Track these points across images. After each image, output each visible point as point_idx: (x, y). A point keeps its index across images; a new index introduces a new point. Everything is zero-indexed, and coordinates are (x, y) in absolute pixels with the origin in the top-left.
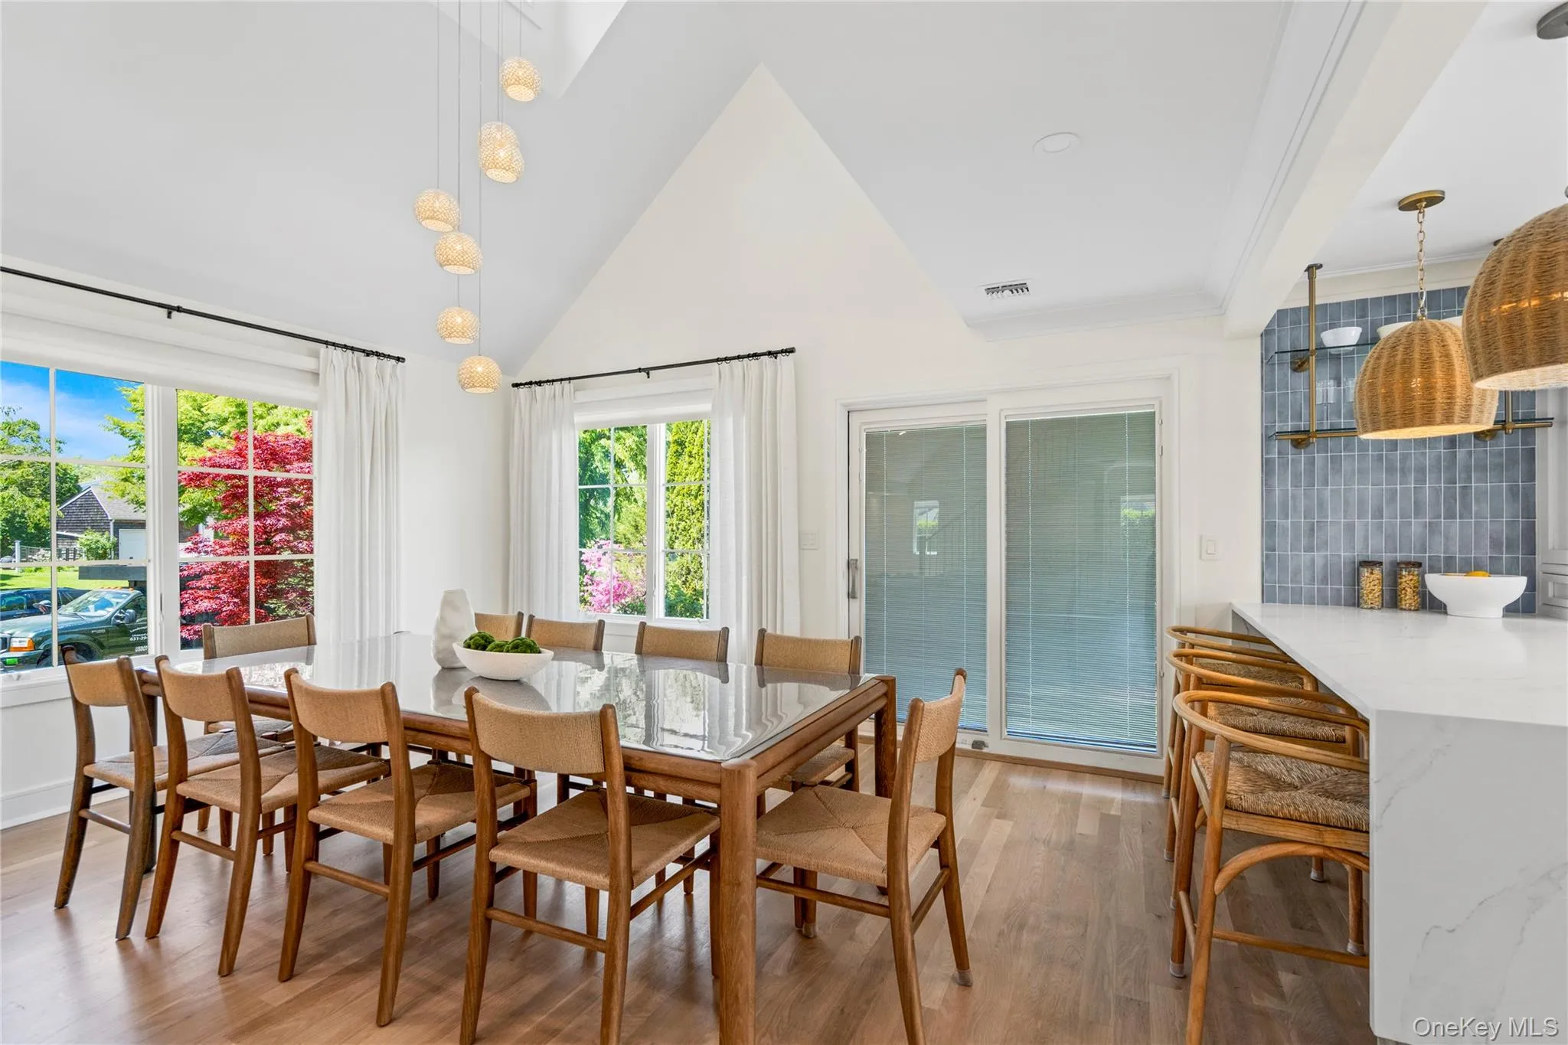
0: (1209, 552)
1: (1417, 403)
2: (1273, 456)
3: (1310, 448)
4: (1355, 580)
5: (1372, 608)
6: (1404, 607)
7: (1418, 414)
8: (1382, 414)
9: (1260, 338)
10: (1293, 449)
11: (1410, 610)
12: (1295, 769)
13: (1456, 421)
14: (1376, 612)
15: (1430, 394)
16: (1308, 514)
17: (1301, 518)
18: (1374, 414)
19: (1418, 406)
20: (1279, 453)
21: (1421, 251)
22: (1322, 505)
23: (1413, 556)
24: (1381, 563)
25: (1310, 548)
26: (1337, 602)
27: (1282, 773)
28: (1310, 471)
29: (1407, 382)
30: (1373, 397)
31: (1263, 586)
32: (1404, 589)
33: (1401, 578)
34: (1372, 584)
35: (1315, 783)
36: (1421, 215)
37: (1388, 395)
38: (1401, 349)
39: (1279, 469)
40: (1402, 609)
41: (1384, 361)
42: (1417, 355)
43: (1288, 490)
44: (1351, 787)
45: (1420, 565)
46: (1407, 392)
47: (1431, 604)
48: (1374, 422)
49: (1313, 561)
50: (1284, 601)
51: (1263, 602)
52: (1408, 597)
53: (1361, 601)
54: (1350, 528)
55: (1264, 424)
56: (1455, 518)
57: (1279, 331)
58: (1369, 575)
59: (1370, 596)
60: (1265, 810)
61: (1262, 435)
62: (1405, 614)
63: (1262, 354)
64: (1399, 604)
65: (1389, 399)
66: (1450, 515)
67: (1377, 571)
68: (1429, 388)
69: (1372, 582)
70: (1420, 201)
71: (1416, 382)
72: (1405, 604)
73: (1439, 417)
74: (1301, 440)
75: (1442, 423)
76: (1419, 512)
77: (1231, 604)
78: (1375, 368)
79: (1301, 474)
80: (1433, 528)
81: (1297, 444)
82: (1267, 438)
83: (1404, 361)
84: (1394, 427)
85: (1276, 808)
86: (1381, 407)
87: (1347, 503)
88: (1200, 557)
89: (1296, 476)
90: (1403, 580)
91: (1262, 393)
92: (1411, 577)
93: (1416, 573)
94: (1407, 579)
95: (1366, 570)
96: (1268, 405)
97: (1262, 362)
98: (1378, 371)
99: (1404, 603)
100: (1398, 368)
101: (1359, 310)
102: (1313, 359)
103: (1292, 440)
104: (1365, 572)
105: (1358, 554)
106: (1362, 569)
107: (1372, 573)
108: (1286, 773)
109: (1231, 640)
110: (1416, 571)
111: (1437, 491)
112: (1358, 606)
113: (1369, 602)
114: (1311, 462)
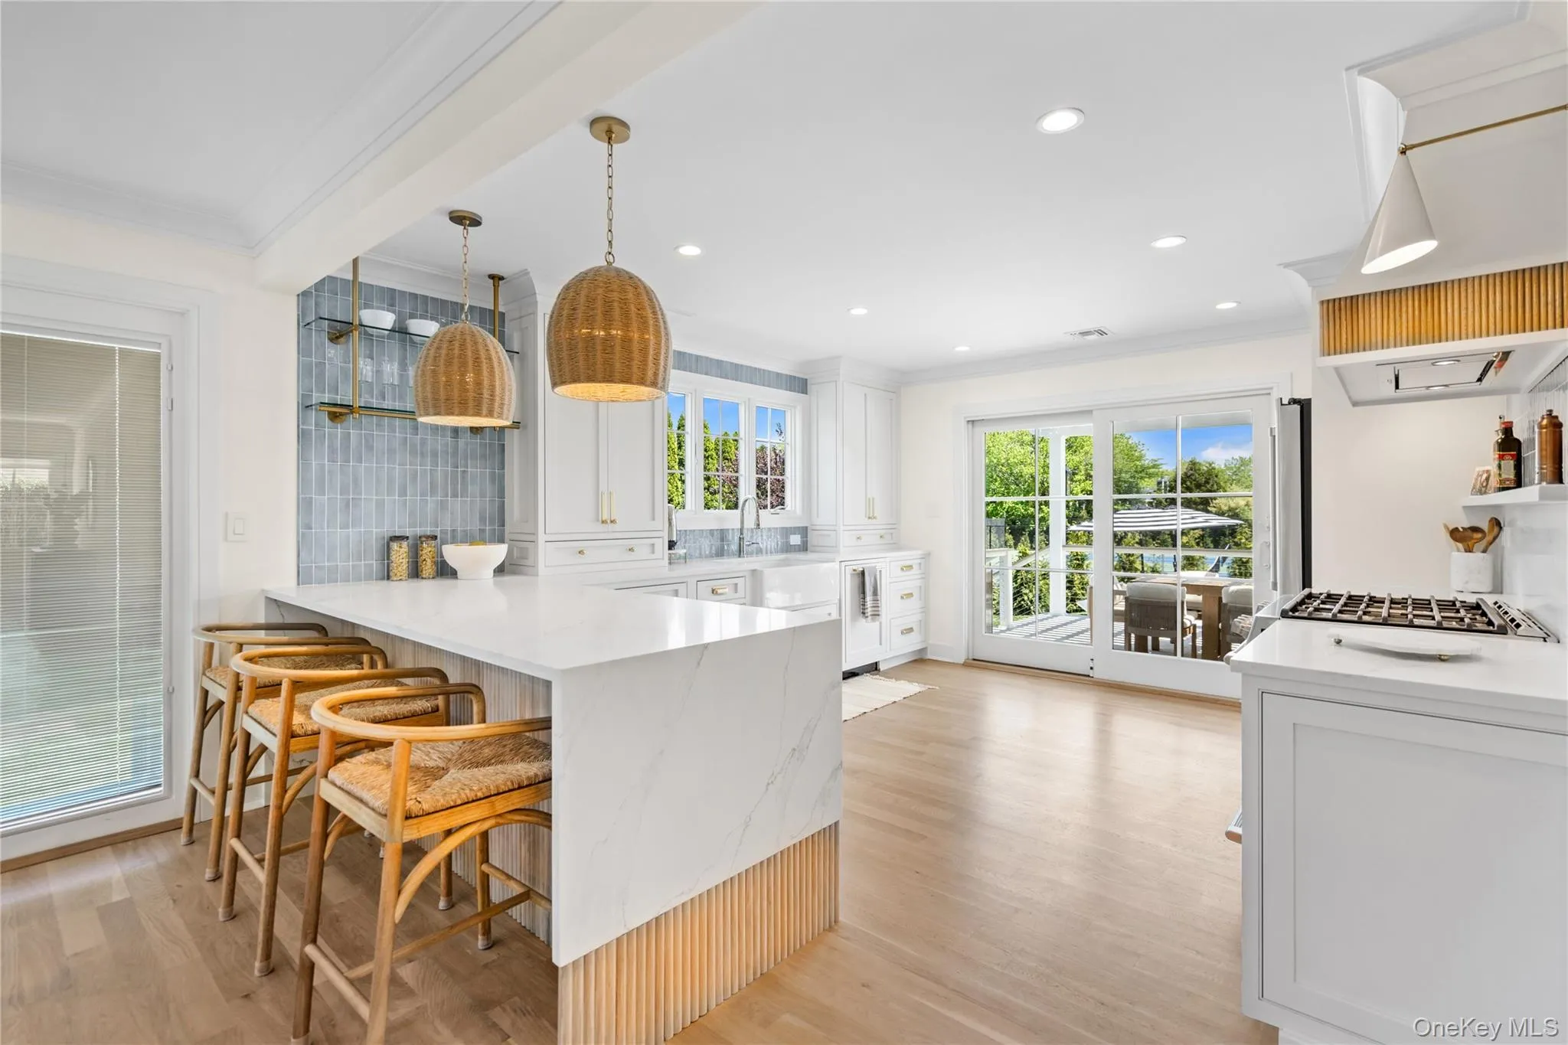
0: (236, 532)
1: (471, 395)
2: (310, 428)
3: (345, 424)
4: (386, 553)
5: (400, 580)
6: (424, 576)
7: (471, 404)
8: (443, 401)
9: (296, 298)
10: (330, 422)
11: (429, 578)
12: (432, 751)
13: (495, 416)
14: (403, 583)
15: (479, 389)
16: (344, 490)
17: (337, 495)
18: (436, 400)
19: (471, 398)
20: (317, 425)
21: (465, 262)
22: (356, 481)
23: (428, 530)
24: (407, 538)
25: (345, 526)
26: (368, 577)
27: (424, 760)
28: (346, 447)
29: (463, 375)
30: (435, 384)
31: (298, 567)
32: (425, 560)
33: (422, 550)
34: (401, 557)
35: (454, 758)
36: (465, 231)
37: (449, 383)
38: (457, 344)
39: (315, 442)
40: (422, 578)
41: (444, 352)
42: (469, 353)
43: (324, 464)
44: (487, 751)
45: (435, 538)
46: (463, 382)
47: (445, 571)
48: (435, 406)
49: (348, 537)
50: (321, 582)
51: (298, 584)
52: (428, 568)
53: (391, 574)
54: (380, 504)
55: (301, 392)
56: (458, 497)
57: (317, 296)
58: (398, 549)
59: (400, 569)
60: (445, 803)
61: (298, 403)
62: (424, 582)
63: (298, 315)
64: (420, 573)
65: (449, 387)
66: (455, 495)
67: (405, 544)
68: (478, 384)
69: (400, 554)
70: (465, 218)
71: (470, 378)
72: (425, 574)
73: (485, 411)
74: (338, 412)
75: (486, 416)
76: (433, 490)
77: (263, 590)
78: (436, 357)
79: (337, 449)
80: (443, 505)
81: (334, 417)
82: (305, 407)
83: (460, 357)
84: (452, 414)
85: (454, 797)
86: (442, 395)
87: (378, 481)
88: (226, 539)
89: (332, 450)
90: (424, 552)
91: (299, 358)
92: (430, 549)
93: (433, 545)
94: (427, 550)
95: (395, 544)
96: (305, 371)
97: (299, 324)
98: (439, 360)
99: (424, 572)
100: (456, 360)
101: (390, 298)
102: (356, 333)
103: (330, 413)
104: (395, 546)
105: (388, 530)
106: (391, 543)
107: (401, 547)
108: (427, 758)
109: (263, 632)
110: (433, 543)
111: (446, 473)
112: (388, 579)
113: (398, 574)
114: (347, 437)
